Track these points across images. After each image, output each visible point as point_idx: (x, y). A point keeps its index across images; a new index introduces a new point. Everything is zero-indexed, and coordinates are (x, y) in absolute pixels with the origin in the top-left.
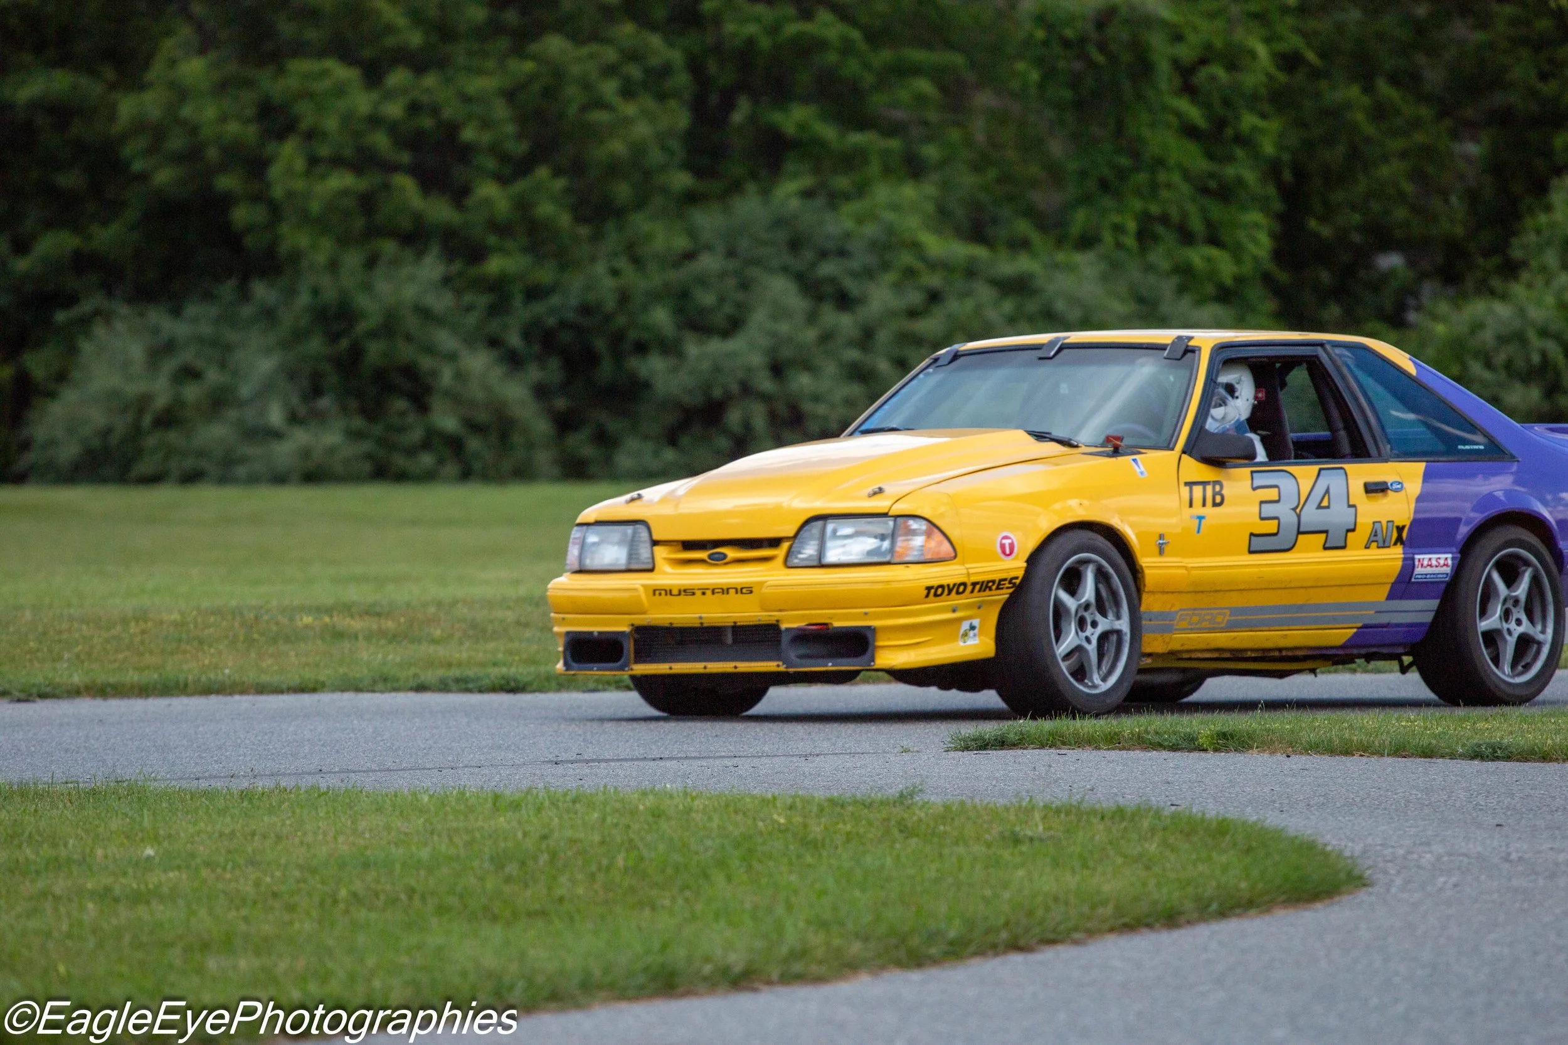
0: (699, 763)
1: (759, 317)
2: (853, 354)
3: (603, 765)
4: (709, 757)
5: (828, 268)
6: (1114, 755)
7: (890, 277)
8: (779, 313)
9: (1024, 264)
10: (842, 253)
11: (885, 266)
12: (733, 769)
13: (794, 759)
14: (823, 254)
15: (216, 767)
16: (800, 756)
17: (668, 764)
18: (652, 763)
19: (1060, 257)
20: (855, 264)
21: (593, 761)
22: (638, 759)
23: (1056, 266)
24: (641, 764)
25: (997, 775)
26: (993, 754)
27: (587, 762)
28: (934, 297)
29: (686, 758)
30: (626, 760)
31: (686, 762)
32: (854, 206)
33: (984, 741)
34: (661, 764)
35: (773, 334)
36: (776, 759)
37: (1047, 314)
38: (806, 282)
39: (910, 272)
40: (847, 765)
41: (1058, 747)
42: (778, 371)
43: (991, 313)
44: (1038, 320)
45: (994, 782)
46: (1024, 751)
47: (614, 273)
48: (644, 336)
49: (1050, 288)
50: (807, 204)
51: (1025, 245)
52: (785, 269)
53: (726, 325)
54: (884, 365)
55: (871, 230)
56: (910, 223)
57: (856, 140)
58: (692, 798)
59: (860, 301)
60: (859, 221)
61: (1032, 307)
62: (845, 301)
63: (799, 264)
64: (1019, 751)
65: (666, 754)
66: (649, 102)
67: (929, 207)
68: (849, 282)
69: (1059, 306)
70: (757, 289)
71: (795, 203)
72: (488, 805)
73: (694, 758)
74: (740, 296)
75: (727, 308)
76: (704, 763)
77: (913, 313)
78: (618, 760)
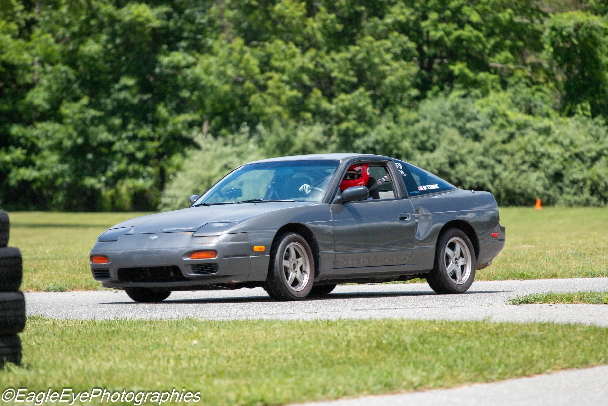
0: (410, 310)
1: (444, 144)
2: (481, 158)
3: (373, 311)
4: (414, 308)
5: (470, 125)
6: (570, 305)
7: (495, 128)
8: (452, 142)
9: (546, 122)
10: (476, 119)
11: (493, 123)
12: (422, 312)
13: (447, 308)
14: (469, 120)
15: (226, 313)
16: (449, 307)
17: (397, 310)
18: (392, 310)
19: (561, 119)
20: (480, 123)
21: (369, 309)
22: (387, 309)
23: (560, 123)
25: (524, 313)
26: (524, 306)
27: (367, 310)
28: (512, 136)
29: (405, 308)
30: (382, 309)
31: (405, 310)
32: (481, 101)
33: (520, 300)
34: (395, 310)
35: (449, 151)
36: (440, 308)
37: (556, 142)
38: (463, 131)
39: (502, 126)
40: (467, 310)
41: (549, 303)
42: (452, 165)
43: (535, 142)
44: (553, 145)
45: (523, 316)
46: (536, 305)
47: (388, 128)
48: (400, 152)
49: (557, 132)
50: (463, 100)
51: (548, 115)
52: (454, 126)
53: (431, 148)
54: (492, 162)
55: (487, 110)
56: (503, 107)
57: (482, 75)
58: (403, 321)
59: (483, 138)
60: (482, 107)
61: (550, 139)
62: (477, 138)
63: (459, 124)
64: (534, 305)
65: (398, 307)
66: (403, 62)
67: (510, 101)
68: (479, 130)
69: (561, 139)
70: (443, 133)
71: (457, 100)
72: (326, 324)
73: (408, 308)
74: (437, 136)
75: (432, 141)
76: (412, 310)
77: (504, 142)
78: (379, 309)
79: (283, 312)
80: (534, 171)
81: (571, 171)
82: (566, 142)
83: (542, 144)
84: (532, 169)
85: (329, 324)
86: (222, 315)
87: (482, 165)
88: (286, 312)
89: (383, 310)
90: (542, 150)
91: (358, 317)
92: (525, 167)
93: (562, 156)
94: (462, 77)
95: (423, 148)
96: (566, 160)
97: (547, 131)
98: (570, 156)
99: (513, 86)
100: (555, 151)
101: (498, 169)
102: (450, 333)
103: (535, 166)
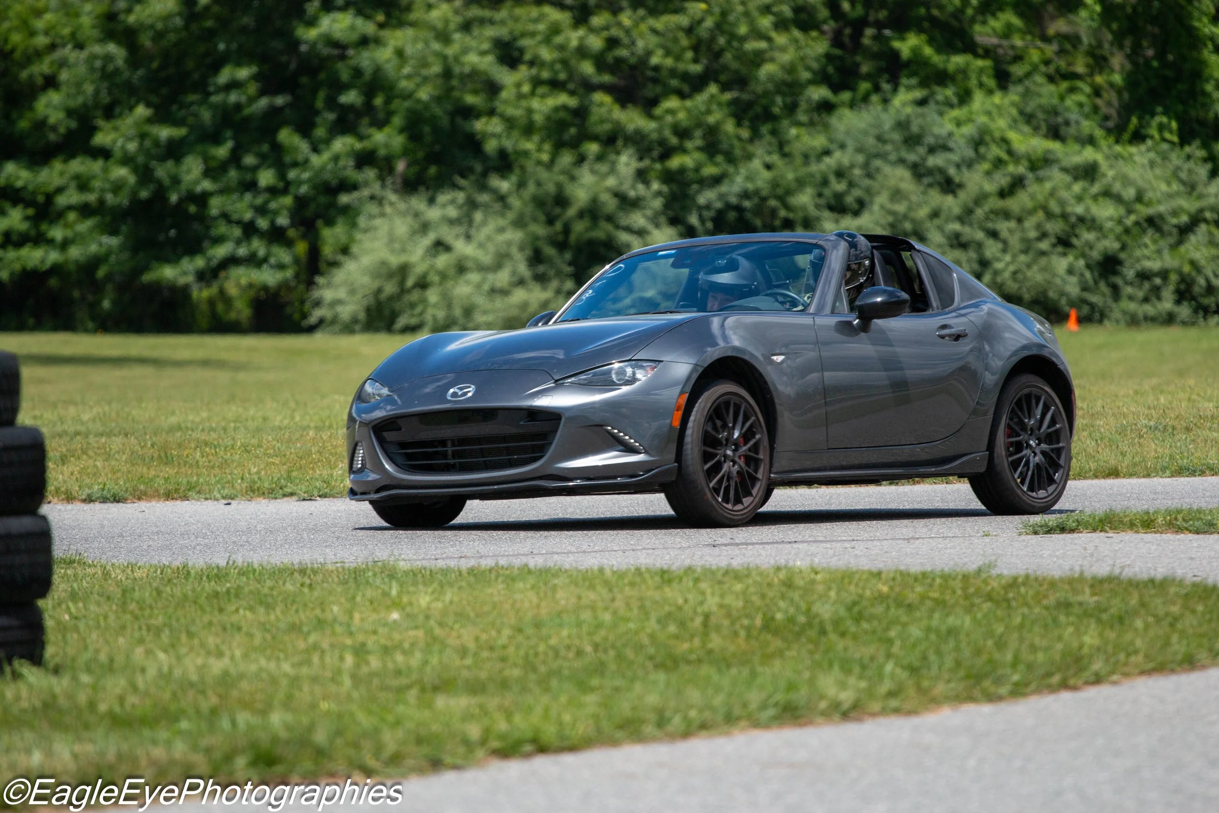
0: (825, 545)
1: (881, 199)
2: (956, 227)
3: (750, 547)
4: (834, 541)
5: (933, 161)
6: (1151, 537)
7: (986, 166)
8: (897, 194)
9: (1089, 154)
10: (946, 148)
11: (980, 157)
12: (851, 550)
13: (899, 542)
14: (932, 150)
15: (452, 550)
16: (904, 539)
17: (800, 546)
18: (788, 546)
19: (1118, 148)
20: (955, 157)
21: (742, 544)
22: (777, 543)
23: (1117, 157)
24: (780, 546)
25: (1057, 553)
26: (1056, 537)
27: (737, 545)
28: (1017, 183)
29: (815, 541)
30: (768, 543)
31: (815, 545)
32: (956, 113)
33: (1048, 526)
34: (795, 546)
35: (891, 213)
36: (885, 542)
37: (1107, 193)
38: (918, 171)
39: (999, 163)
40: (940, 546)
41: (1106, 532)
43: (1064, 194)
44: (1100, 199)
45: (1055, 559)
46: (1080, 535)
47: (768, 167)
48: (791, 216)
49: (1111, 173)
50: (919, 110)
51: (1091, 141)
52: (902, 161)
53: (855, 206)
54: (979, 235)
55: (968, 130)
56: (1000, 125)
57: (958, 60)
58: (816, 573)
59: (960, 186)
60: (959, 124)
61: (1096, 188)
62: (949, 186)
63: (911, 158)
64: (1075, 535)
65: (800, 538)
66: (796, 33)
67: (1014, 112)
68: (952, 171)
69: (1117, 187)
70: (880, 178)
71: (909, 110)
72: (657, 578)
73: (820, 541)
74: (867, 182)
75: (857, 193)
76: (828, 545)
77: (1002, 194)
78: (762, 543)
79: (569, 548)
80: (1065, 254)
81: (1138, 253)
82: (1129, 193)
83: (1079, 199)
84: (1060, 249)
85: (665, 577)
86: (444, 556)
87: (958, 242)
88: (573, 549)
89: (771, 546)
90: (1079, 210)
91: (723, 563)
92: (1044, 245)
93: (1120, 222)
94: (917, 64)
95: (838, 207)
96: (1127, 231)
97: (1089, 172)
98: (1137, 223)
99: (1020, 81)
100: (1106, 212)
101: (992, 249)
102: (911, 597)
103: (1064, 243)
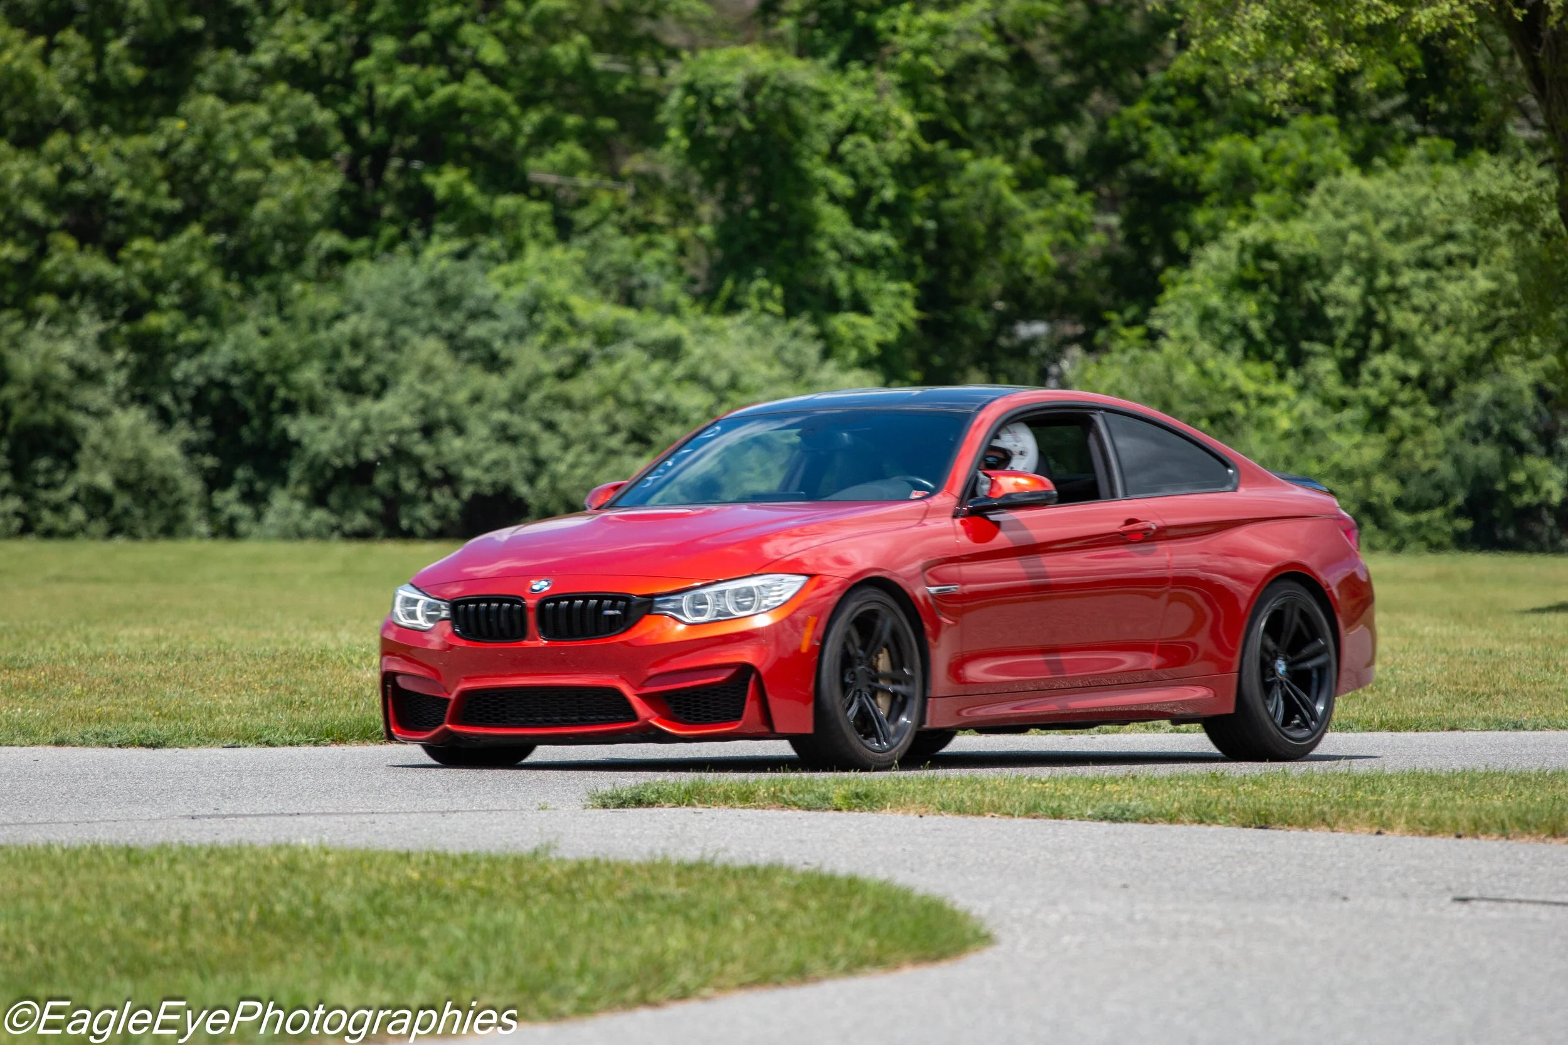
0: (336, 818)
1: (410, 378)
2: (501, 416)
3: (241, 820)
4: (347, 814)
5: (476, 330)
6: (749, 813)
7: (542, 339)
8: (428, 372)
9: (670, 327)
10: (490, 315)
11: (535, 328)
12: (369, 825)
13: (431, 816)
14: (473, 317)
16: (439, 812)
17: (305, 819)
18: (289, 819)
19: (708, 321)
20: (503, 326)
21: (230, 816)
22: (275, 815)
23: (706, 331)
24: (279, 819)
25: (633, 833)
26: (631, 812)
27: (224, 817)
28: (582, 361)
29: (324, 814)
30: (263, 815)
31: (323, 818)
32: (504, 269)
33: (620, 798)
34: (298, 819)
35: (423, 396)
36: (414, 816)
37: (693, 377)
38: (455, 343)
39: (557, 335)
40: (483, 822)
41: (694, 806)
42: (429, 431)
43: (640, 376)
44: (685, 384)
45: (629, 840)
46: (661, 810)
47: (265, 333)
48: (293, 396)
49: (698, 352)
50: (459, 265)
51: (673, 310)
52: (433, 330)
53: (375, 386)
54: (534, 428)
55: (519, 292)
56: (560, 286)
57: (506, 202)
58: (327, 853)
59: (509, 363)
60: (508, 284)
61: (679, 371)
62: (494, 363)
63: (447, 326)
64: (655, 810)
65: (304, 810)
66: (302, 162)
67: (578, 270)
68: (498, 344)
69: (706, 369)
70: (406, 350)
71: (444, 264)
72: (122, 858)
73: (331, 814)
74: (391, 356)
75: (378, 369)
76: (341, 819)
77: (562, 376)
78: (255, 815)
80: (639, 455)
82: (721, 378)
83: (659, 383)
84: (634, 447)
85: (132, 857)
87: (505, 435)
89: (267, 819)
90: (658, 397)
91: (207, 840)
92: (615, 442)
93: (709, 413)
94: (455, 206)
95: (353, 387)
97: (671, 350)
99: (586, 231)
100: (692, 400)
101: (549, 445)
102: (449, 885)
103: (641, 439)
